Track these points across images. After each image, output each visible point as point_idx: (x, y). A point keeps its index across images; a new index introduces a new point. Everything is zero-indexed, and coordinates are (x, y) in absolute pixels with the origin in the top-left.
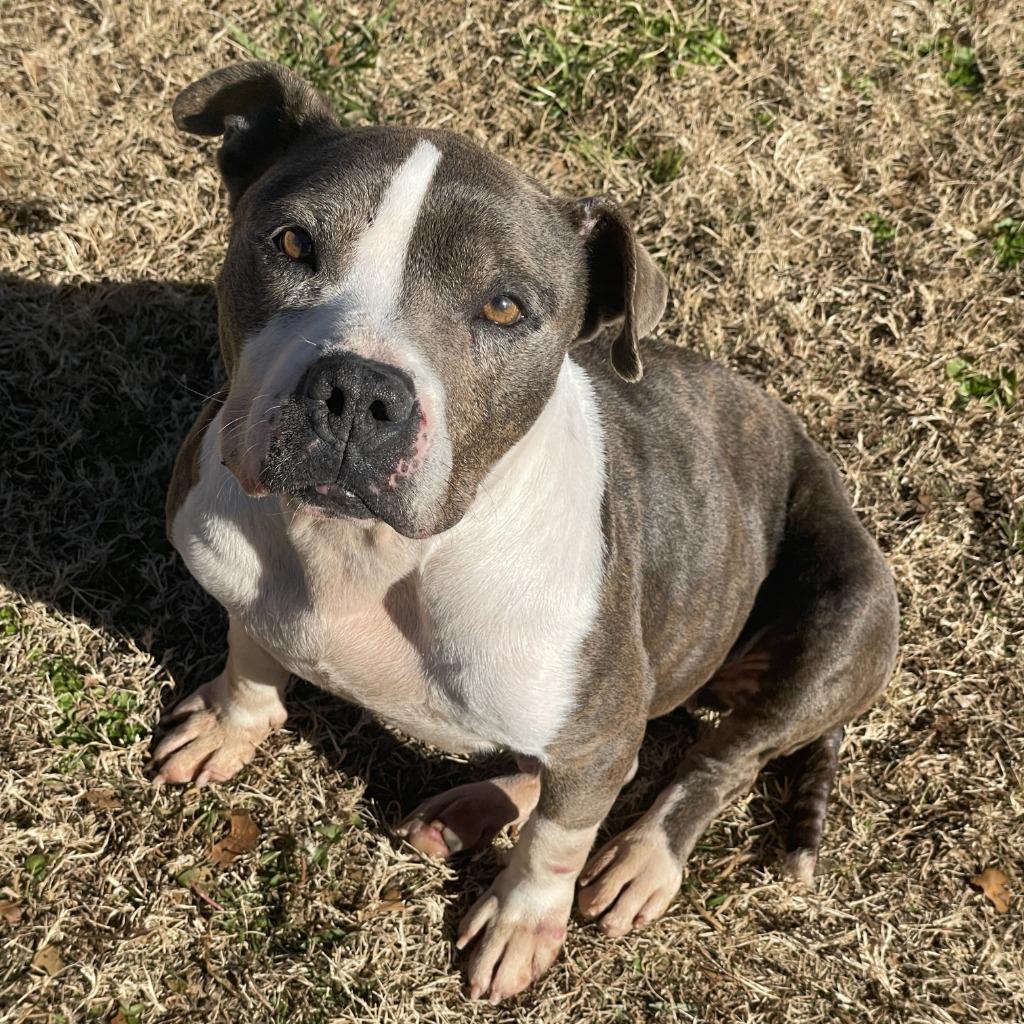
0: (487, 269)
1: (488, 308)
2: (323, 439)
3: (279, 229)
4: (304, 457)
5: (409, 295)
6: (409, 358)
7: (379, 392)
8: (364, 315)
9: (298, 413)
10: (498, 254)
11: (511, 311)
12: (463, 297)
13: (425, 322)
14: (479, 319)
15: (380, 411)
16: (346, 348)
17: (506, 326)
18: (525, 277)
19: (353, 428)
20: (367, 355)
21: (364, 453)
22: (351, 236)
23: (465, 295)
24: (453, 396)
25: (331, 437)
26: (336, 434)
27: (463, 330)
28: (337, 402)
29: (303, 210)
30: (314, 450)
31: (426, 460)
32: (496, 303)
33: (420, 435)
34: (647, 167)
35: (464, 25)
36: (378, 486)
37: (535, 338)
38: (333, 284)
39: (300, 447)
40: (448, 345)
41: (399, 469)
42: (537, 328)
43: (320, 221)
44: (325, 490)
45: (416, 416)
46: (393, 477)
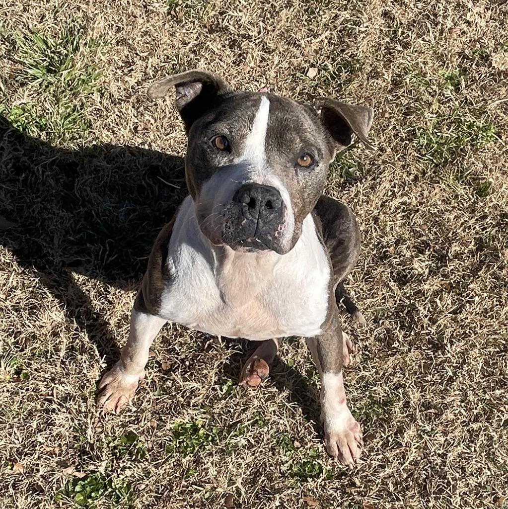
0: (298, 145)
1: (299, 160)
2: (248, 219)
3: (214, 137)
4: (241, 227)
5: (269, 158)
6: (276, 183)
7: (268, 197)
8: (254, 167)
9: (235, 210)
10: (300, 137)
11: (308, 160)
12: (291, 157)
13: (278, 167)
14: (297, 165)
15: (269, 205)
16: (252, 181)
17: (307, 167)
18: (312, 145)
19: (260, 213)
20: (261, 183)
21: (265, 223)
22: (243, 137)
23: (291, 156)
24: (292, 196)
25: (251, 218)
26: (252, 216)
27: (292, 171)
28: (252, 204)
29: (223, 128)
30: (244, 224)
31: (288, 224)
32: (302, 158)
33: (285, 214)
34: (474, 189)
35: (391, 127)
36: (271, 236)
37: (317, 169)
38: (238, 156)
39: (239, 223)
40: (287, 176)
41: (279, 229)
42: (318, 166)
43: (231, 132)
44: (249, 240)
45: (283, 207)
46: (276, 232)
